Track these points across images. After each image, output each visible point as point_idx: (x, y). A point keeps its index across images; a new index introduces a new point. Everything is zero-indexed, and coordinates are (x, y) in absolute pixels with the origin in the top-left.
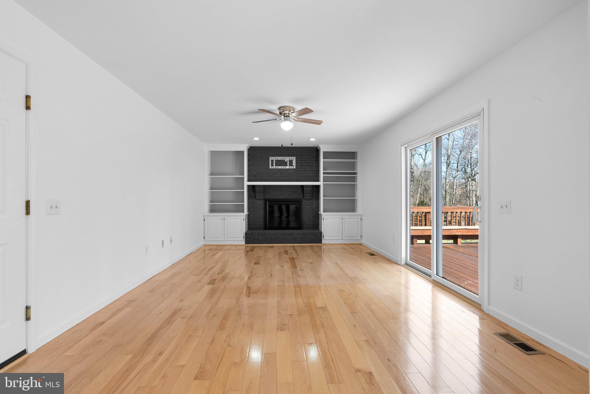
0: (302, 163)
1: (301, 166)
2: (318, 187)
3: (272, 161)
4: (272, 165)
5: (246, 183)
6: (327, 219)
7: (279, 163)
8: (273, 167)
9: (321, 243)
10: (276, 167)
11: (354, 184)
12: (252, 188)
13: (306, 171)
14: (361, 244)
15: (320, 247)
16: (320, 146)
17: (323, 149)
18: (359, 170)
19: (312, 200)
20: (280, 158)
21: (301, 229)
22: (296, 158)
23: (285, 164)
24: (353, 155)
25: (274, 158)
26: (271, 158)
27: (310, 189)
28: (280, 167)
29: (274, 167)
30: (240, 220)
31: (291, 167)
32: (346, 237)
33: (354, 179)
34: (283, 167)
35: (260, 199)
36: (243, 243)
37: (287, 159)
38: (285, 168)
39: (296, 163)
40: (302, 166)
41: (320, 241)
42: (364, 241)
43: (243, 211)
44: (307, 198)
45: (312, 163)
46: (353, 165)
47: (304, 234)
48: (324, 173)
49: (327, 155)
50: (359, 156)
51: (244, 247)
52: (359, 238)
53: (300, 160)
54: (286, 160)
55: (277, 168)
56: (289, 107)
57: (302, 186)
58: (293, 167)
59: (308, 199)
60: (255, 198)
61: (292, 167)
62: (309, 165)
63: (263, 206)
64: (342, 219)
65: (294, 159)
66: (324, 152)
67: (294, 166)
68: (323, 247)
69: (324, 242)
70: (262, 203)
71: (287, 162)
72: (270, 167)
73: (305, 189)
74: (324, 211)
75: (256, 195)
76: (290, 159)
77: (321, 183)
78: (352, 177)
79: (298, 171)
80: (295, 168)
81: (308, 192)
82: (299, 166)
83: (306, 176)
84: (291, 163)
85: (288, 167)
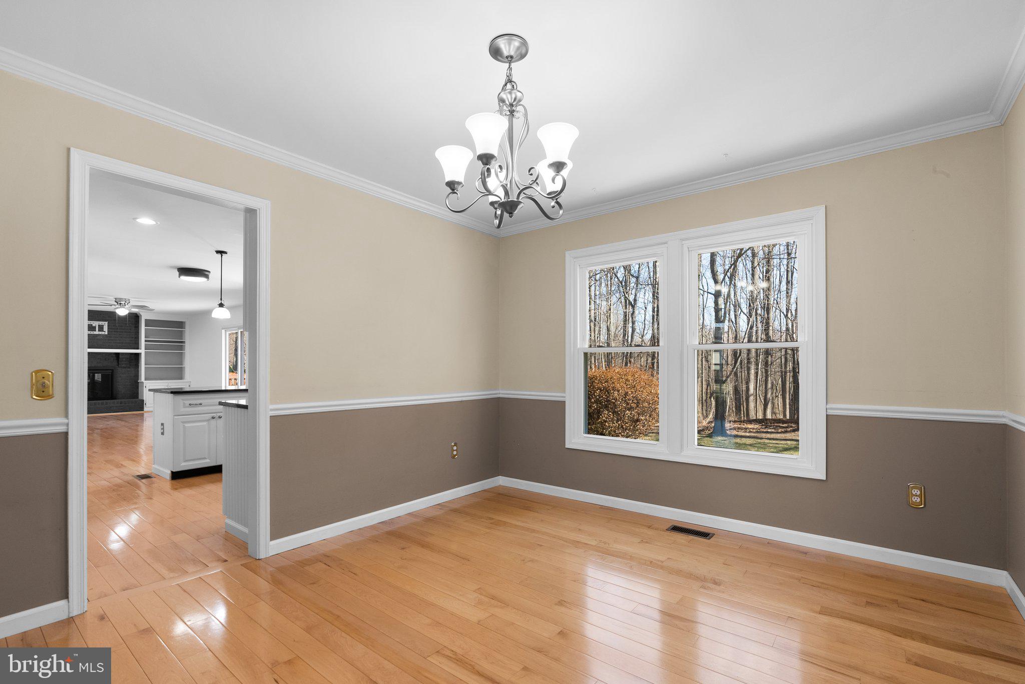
0: (117, 329)
1: (114, 331)
2: (137, 356)
6: (150, 387)
9: (143, 411)
11: (182, 353)
13: (122, 337)
15: (142, 415)
16: (142, 313)
17: (145, 316)
18: (187, 338)
19: (129, 368)
21: (114, 399)
22: (108, 324)
23: (93, 329)
24: (180, 325)
27: (127, 356)
31: (100, 333)
33: (181, 348)
39: (108, 329)
40: (117, 332)
41: (142, 409)
44: (123, 366)
45: (130, 329)
46: (181, 334)
48: (146, 341)
49: (149, 323)
50: (187, 326)
53: (114, 326)
54: (94, 325)
56: (125, 299)
57: (117, 354)
59: (124, 368)
61: (103, 333)
62: (125, 332)
65: (105, 325)
66: (146, 320)
68: (145, 415)
69: (145, 409)
71: (95, 327)
73: (120, 356)
74: (146, 379)
77: (142, 351)
78: (180, 345)
79: (110, 337)
80: (106, 333)
81: (124, 359)
82: (112, 332)
83: (122, 343)
84: (101, 328)
85: (97, 332)
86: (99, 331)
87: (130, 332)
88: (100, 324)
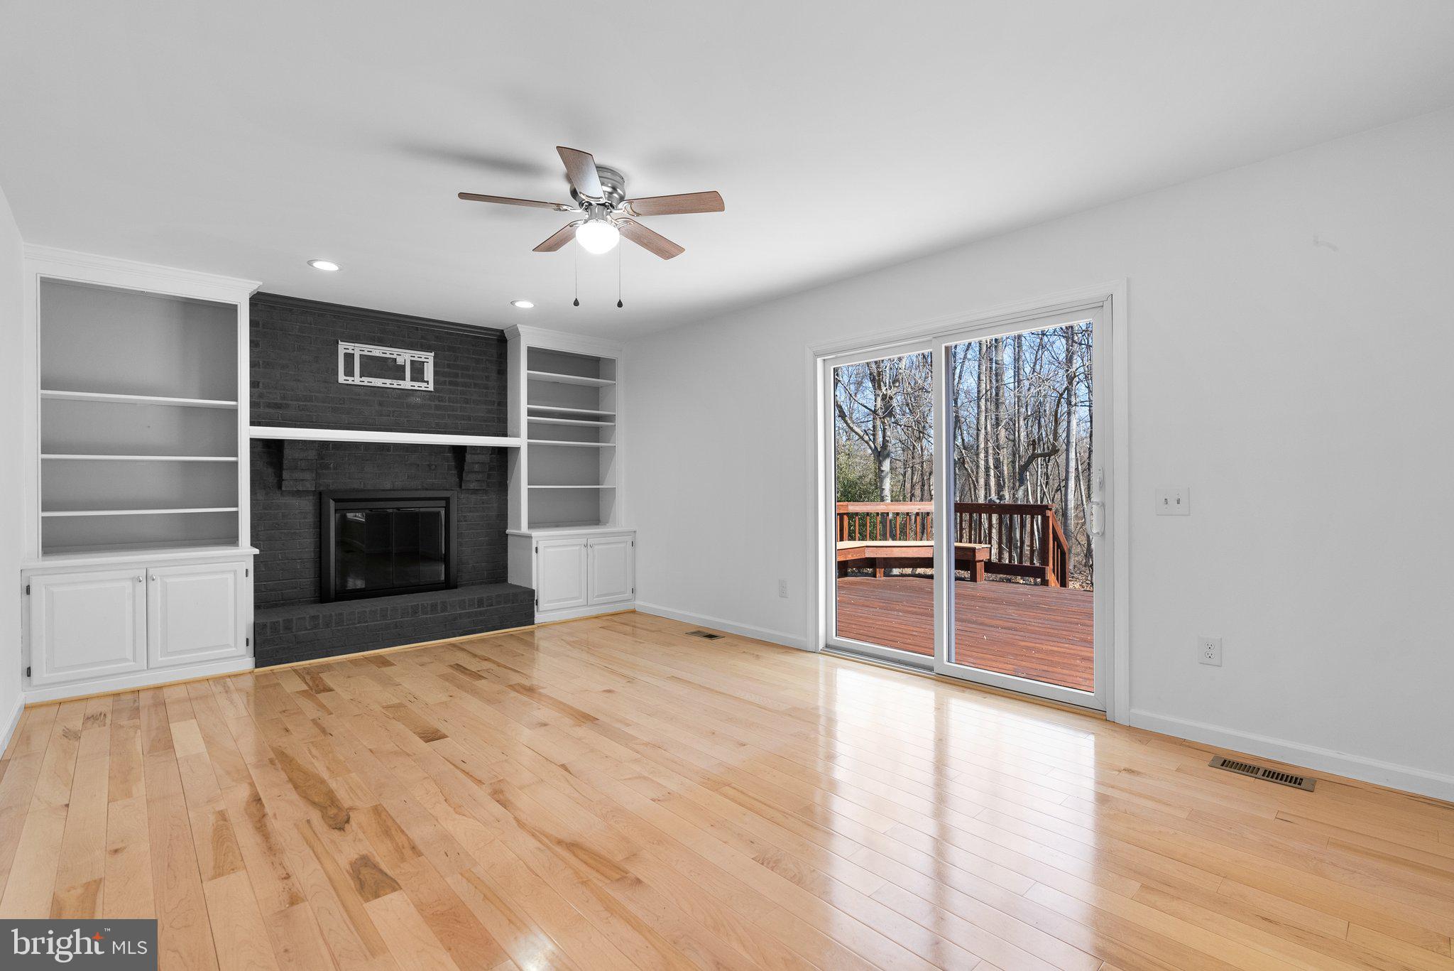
0: (456, 375)
1: (451, 383)
3: (349, 358)
4: (349, 372)
5: (247, 432)
6: (549, 550)
7: (373, 366)
8: (350, 379)
9: (533, 624)
10: (363, 379)
11: (598, 449)
12: (268, 452)
13: (467, 401)
14: (634, 612)
15: (532, 633)
16: (521, 328)
17: (529, 338)
18: (621, 406)
19: (485, 492)
20: (377, 351)
21: (456, 587)
22: (435, 357)
23: (398, 372)
24: (604, 367)
25: (359, 350)
26: (343, 347)
27: (485, 458)
28: (378, 382)
29: (357, 380)
30: (230, 577)
31: (417, 385)
32: (598, 596)
33: (604, 435)
34: (388, 383)
35: (298, 494)
36: (247, 663)
37: (404, 357)
38: (395, 386)
39: (436, 373)
40: (456, 384)
41: (529, 619)
42: (640, 604)
43: (233, 540)
44: (472, 486)
45: (487, 378)
46: (594, 396)
47: (480, 603)
48: (529, 412)
49: (539, 358)
50: (620, 371)
51: (248, 683)
52: (628, 595)
53: (449, 366)
54: (400, 361)
55: (366, 384)
57: (459, 451)
58: (425, 384)
59: (475, 491)
60: (280, 487)
61: (423, 386)
62: (475, 385)
63: (310, 519)
64: (586, 546)
65: (428, 359)
66: (532, 351)
67: (427, 382)
68: (538, 634)
69: (539, 618)
70: (306, 505)
71: (403, 367)
72: (342, 378)
73: (468, 457)
74: (532, 525)
75: (286, 475)
76: (413, 359)
77: (519, 440)
78: (601, 427)
79: (440, 399)
80: (431, 388)
81: (477, 467)
82: (445, 383)
83: (469, 418)
84: (418, 373)
85: (407, 384)
86: (412, 380)
87: (487, 387)
88: (416, 359)
